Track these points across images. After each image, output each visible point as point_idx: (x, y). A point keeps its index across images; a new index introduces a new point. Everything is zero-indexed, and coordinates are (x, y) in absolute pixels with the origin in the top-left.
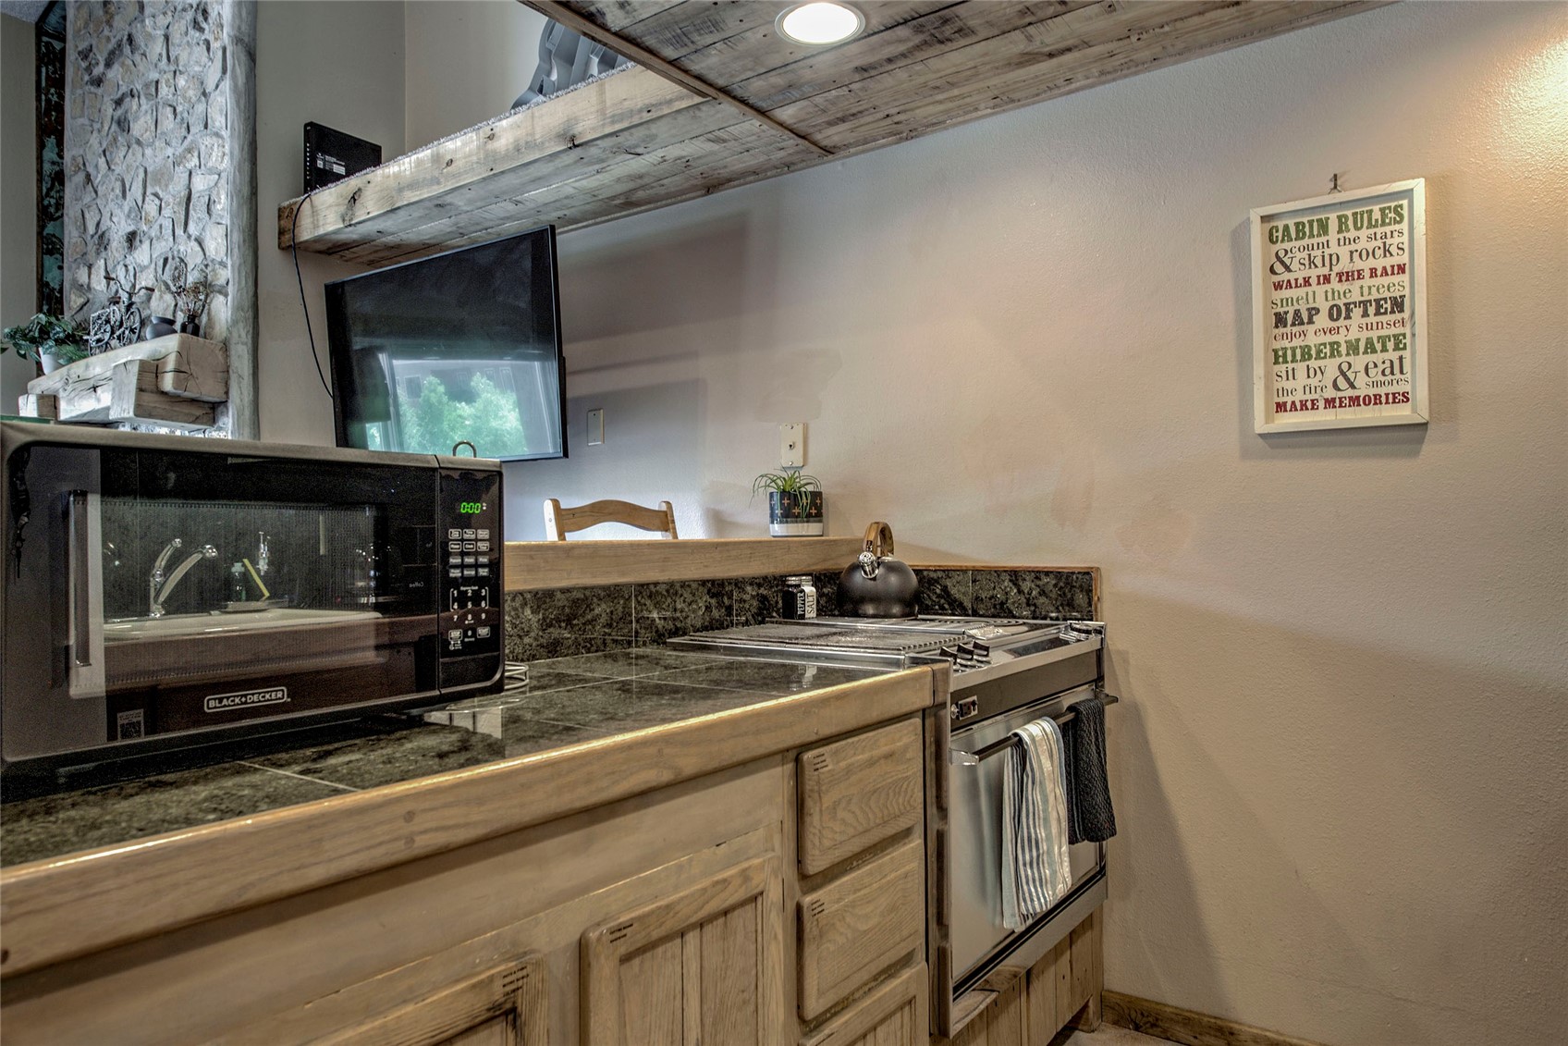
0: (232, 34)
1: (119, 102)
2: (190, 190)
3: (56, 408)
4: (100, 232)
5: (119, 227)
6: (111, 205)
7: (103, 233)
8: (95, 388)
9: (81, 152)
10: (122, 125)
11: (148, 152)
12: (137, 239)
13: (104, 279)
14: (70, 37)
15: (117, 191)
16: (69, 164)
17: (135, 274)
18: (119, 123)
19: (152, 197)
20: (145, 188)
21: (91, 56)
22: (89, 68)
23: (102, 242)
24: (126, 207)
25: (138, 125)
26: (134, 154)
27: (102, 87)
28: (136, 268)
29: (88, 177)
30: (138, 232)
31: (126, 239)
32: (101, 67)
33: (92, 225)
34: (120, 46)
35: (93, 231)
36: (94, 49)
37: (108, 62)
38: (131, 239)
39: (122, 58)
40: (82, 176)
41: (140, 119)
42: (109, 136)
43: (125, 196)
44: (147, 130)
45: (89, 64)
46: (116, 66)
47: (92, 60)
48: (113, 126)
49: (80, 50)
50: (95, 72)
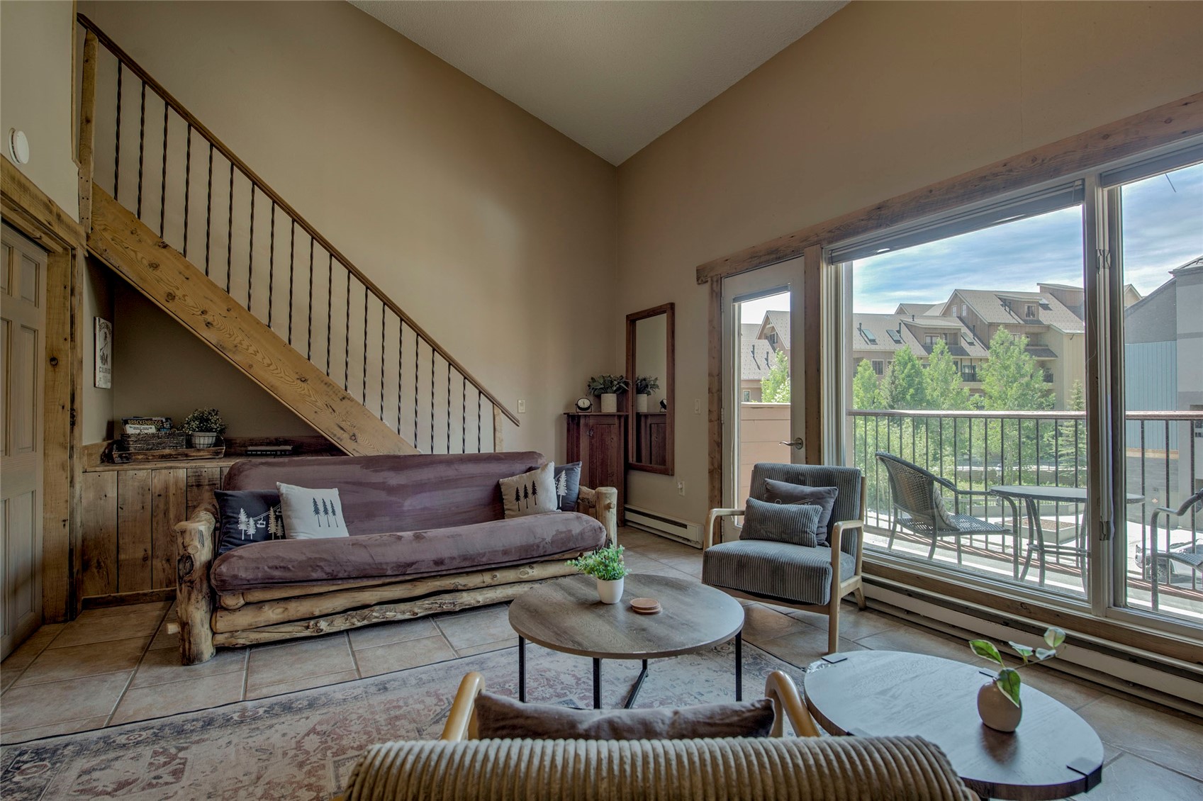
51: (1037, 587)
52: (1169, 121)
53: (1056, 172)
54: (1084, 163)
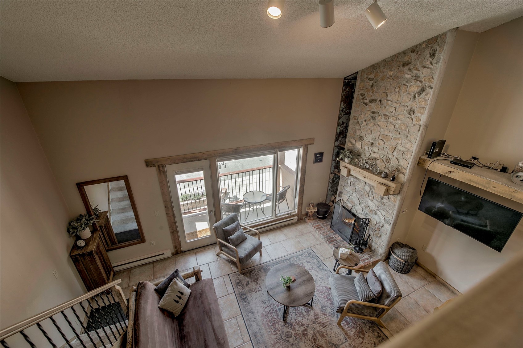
0: (425, 124)
1: (373, 113)
2: (396, 147)
3: (350, 171)
4: (360, 136)
5: (368, 139)
6: (366, 133)
8: (365, 178)
9: (357, 116)
10: (374, 118)
11: (382, 130)
12: (374, 145)
13: (361, 147)
14: (357, 88)
15: (369, 132)
16: (352, 116)
17: (371, 151)
18: (372, 117)
19: (382, 141)
20: (379, 136)
21: (364, 96)
22: (363, 99)
23: (361, 138)
24: (371, 136)
25: (379, 122)
26: (377, 127)
27: (367, 106)
28: (372, 151)
29: (358, 122)
30: (375, 144)
31: (370, 143)
32: (367, 101)
33: (358, 133)
34: (376, 100)
35: (358, 134)
36: (365, 95)
37: (371, 101)
38: (372, 144)
39: (376, 104)
40: (356, 121)
41: (381, 121)
42: (368, 118)
43: (371, 134)
44: (383, 125)
45: (363, 98)
46: (373, 104)
47: (364, 98)
48: (369, 117)
49: (360, 93)
50: (365, 101)
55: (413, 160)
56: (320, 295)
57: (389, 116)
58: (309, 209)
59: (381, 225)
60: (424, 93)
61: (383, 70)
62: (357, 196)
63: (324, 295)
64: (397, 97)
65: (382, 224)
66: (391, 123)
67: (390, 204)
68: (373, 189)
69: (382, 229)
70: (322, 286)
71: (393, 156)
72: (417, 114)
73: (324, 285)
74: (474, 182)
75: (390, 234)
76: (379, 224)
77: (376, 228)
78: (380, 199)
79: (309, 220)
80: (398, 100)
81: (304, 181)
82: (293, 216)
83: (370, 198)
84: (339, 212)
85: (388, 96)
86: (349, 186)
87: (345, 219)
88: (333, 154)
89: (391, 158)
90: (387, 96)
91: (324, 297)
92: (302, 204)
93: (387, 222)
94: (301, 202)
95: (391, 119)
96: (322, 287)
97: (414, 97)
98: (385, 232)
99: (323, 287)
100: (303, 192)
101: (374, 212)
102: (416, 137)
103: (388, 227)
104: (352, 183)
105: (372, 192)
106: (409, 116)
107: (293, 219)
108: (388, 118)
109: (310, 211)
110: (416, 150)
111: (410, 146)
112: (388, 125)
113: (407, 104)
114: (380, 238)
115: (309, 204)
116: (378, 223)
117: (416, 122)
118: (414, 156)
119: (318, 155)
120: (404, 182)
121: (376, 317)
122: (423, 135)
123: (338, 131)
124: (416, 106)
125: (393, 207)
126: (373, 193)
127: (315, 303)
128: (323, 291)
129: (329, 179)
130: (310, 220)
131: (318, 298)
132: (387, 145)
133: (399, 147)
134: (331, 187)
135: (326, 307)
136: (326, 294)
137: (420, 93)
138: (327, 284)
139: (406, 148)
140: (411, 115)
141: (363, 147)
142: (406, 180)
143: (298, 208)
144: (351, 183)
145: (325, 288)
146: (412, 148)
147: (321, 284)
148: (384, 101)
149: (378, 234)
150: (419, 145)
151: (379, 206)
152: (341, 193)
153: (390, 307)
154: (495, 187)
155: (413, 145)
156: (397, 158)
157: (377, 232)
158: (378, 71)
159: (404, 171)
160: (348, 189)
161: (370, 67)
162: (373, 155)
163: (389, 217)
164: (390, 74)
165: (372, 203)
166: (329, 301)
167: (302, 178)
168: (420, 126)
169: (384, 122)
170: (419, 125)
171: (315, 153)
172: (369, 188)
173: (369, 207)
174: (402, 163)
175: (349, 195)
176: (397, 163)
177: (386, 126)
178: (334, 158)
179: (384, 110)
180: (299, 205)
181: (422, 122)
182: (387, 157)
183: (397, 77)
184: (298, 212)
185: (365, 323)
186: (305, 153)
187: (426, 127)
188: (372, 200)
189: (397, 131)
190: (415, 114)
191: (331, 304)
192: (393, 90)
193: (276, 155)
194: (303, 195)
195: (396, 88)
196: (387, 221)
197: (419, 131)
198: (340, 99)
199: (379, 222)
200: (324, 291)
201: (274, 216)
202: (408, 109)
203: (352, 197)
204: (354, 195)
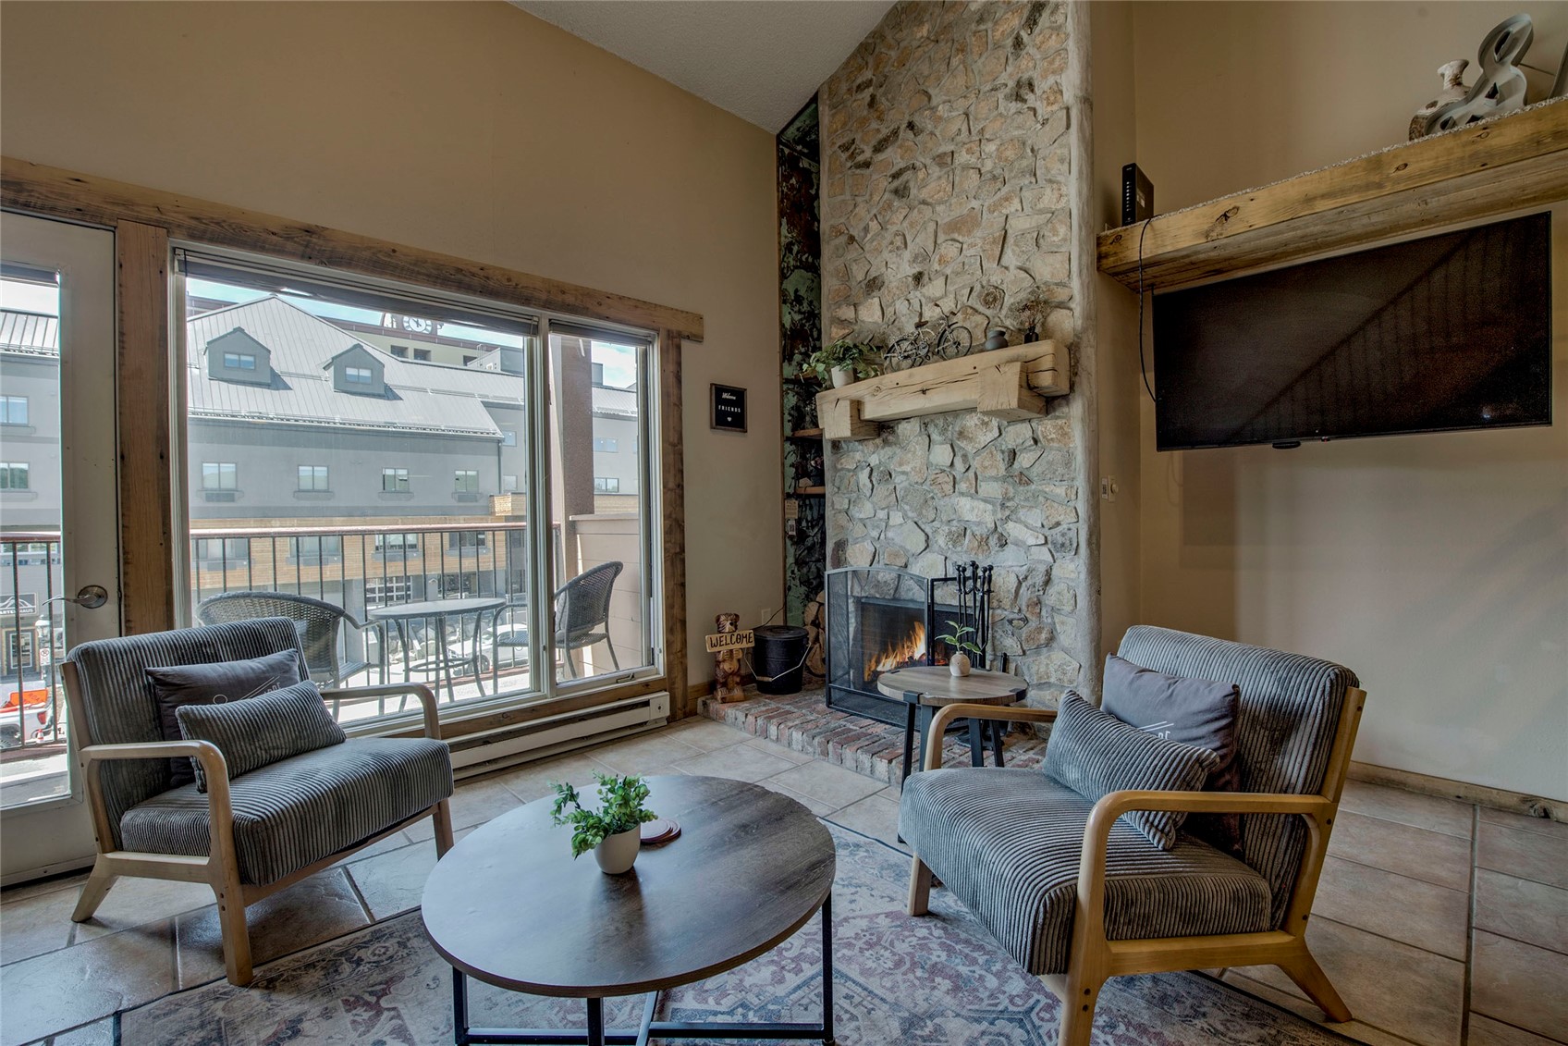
0: (1080, 94)
1: (895, 176)
2: (1006, 231)
3: (859, 410)
4: (868, 279)
5: (899, 269)
6: (886, 255)
7: (875, 278)
8: (924, 392)
9: (842, 220)
10: (901, 193)
11: (940, 209)
12: (926, 278)
13: (879, 313)
14: (825, 137)
15: (899, 244)
16: (827, 231)
17: (921, 305)
18: (896, 192)
19: (950, 242)
20: (936, 236)
21: (853, 147)
22: (852, 156)
23: (873, 285)
24: (907, 255)
25: (924, 190)
26: (920, 213)
27: (871, 168)
28: (923, 301)
29: (852, 239)
30: (926, 272)
31: (910, 279)
32: (868, 154)
33: (859, 274)
34: (895, 133)
35: (860, 277)
36: (857, 142)
37: (878, 148)
38: (918, 278)
39: (899, 142)
40: (843, 239)
41: (930, 184)
42: (881, 204)
43: (906, 247)
44: (939, 191)
45: (853, 153)
46: (890, 150)
47: (856, 149)
48: (887, 196)
49: (838, 145)
50: (860, 158)
51: (482, 699)
52: (600, 304)
53: (527, 301)
54: (547, 305)
55: (1083, 233)
56: (870, 964)
57: (953, 152)
58: (719, 643)
59: (1039, 579)
60: (1046, 13)
61: (897, 36)
62: (910, 514)
63: (894, 954)
64: (960, 81)
65: (1042, 568)
66: (966, 167)
67: (1050, 458)
68: (962, 444)
69: (1051, 598)
70: (862, 917)
71: (1006, 268)
72: (1042, 86)
73: (873, 911)
74: (1323, 196)
75: (1090, 596)
76: (1030, 581)
77: (1024, 608)
78: (1002, 466)
79: (724, 701)
80: (967, 88)
81: (682, 505)
82: (648, 687)
83: (963, 486)
84: (851, 637)
85: (933, 97)
86: (868, 495)
87: (878, 662)
88: (782, 414)
89: (999, 282)
90: (930, 98)
91: (898, 964)
92: (683, 623)
93: (1063, 545)
94: (677, 611)
95: (963, 157)
96: (864, 923)
97: (1018, 43)
98: (1068, 596)
99: (872, 918)
100: (683, 561)
101: (993, 541)
102: (1066, 152)
103: (1072, 566)
104: (875, 474)
105: (965, 456)
106: (1019, 105)
107: (646, 704)
108: (949, 162)
109: (724, 649)
110: (1080, 194)
111: (1056, 194)
112: (957, 179)
113: (1003, 78)
114: (1054, 645)
115: (718, 619)
116: (1026, 578)
117: (1049, 109)
118: (1082, 216)
119: (725, 396)
120: (1075, 335)
121: (1272, 929)
122: (1088, 133)
123: (787, 323)
124: (1031, 65)
125: (1068, 464)
126: (970, 457)
127: (853, 1018)
128: (879, 939)
129: (785, 521)
130: (732, 701)
131: (861, 980)
132: (972, 245)
133: (1017, 225)
134: (797, 562)
135: (931, 1017)
136: (902, 948)
137: (1032, 22)
138: (892, 899)
139: (1041, 212)
140: (1025, 101)
141: (889, 311)
142: (1079, 322)
143: (669, 644)
144: (871, 481)
145: (883, 922)
146: (1064, 200)
147: (853, 906)
148: (923, 120)
149: (1039, 630)
150: (1085, 172)
151: (1009, 500)
152: (841, 546)
153: (1331, 796)
154: (1406, 165)
155: (1064, 189)
156: (1021, 268)
157: (1033, 623)
158: (883, 50)
159: (1061, 295)
160: (864, 510)
161: (853, 56)
162: (930, 314)
163: (1060, 519)
164: (919, 35)
165: (976, 503)
166: (938, 980)
167: (671, 485)
168: (1068, 109)
169: (940, 178)
170: (1061, 108)
171: (712, 384)
172: (949, 446)
173: (968, 532)
174: (1048, 269)
175: (875, 534)
176: (1028, 282)
177: (949, 188)
178: (788, 432)
179: (930, 145)
180: (670, 630)
181: (1070, 96)
182: (983, 287)
183: (947, 28)
184: (670, 666)
185: (1221, 1028)
186: (672, 367)
187: (1087, 101)
188: (973, 491)
189: (995, 178)
190: (1036, 89)
191: (956, 989)
192: (944, 67)
193: (537, 342)
194: (683, 575)
195: (950, 58)
196: (1060, 540)
197: (1068, 126)
198: (776, 210)
199: (1030, 571)
200: (887, 937)
201: (545, 689)
202: (1007, 90)
203: (890, 534)
204: (896, 518)
